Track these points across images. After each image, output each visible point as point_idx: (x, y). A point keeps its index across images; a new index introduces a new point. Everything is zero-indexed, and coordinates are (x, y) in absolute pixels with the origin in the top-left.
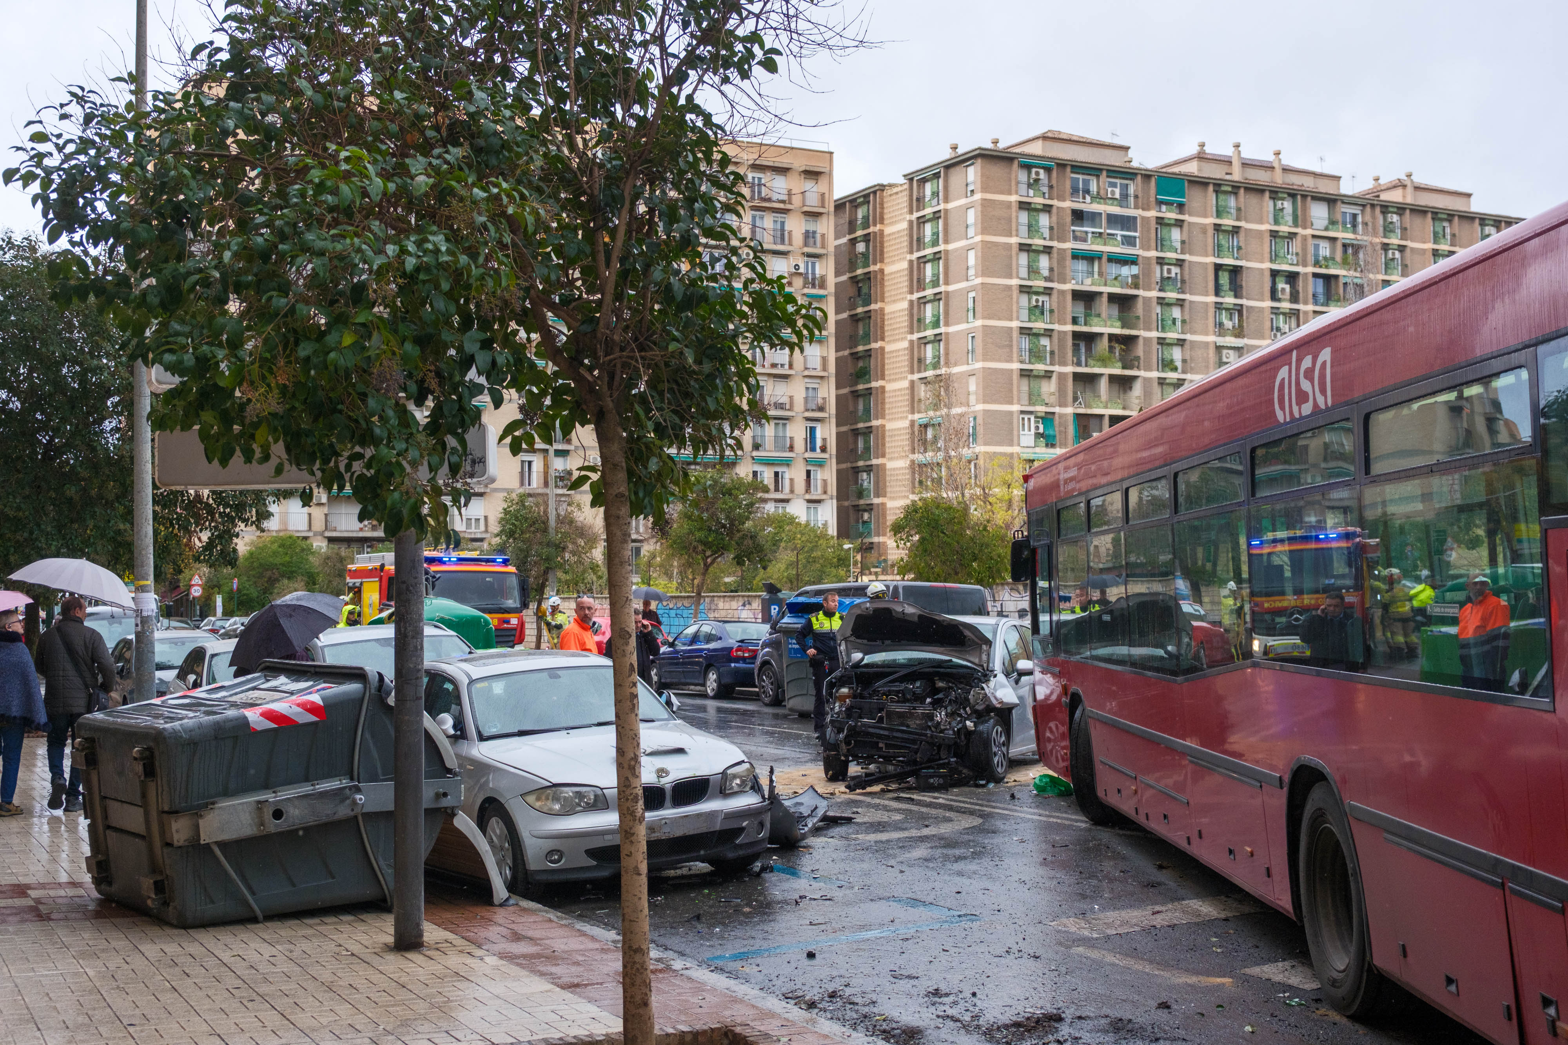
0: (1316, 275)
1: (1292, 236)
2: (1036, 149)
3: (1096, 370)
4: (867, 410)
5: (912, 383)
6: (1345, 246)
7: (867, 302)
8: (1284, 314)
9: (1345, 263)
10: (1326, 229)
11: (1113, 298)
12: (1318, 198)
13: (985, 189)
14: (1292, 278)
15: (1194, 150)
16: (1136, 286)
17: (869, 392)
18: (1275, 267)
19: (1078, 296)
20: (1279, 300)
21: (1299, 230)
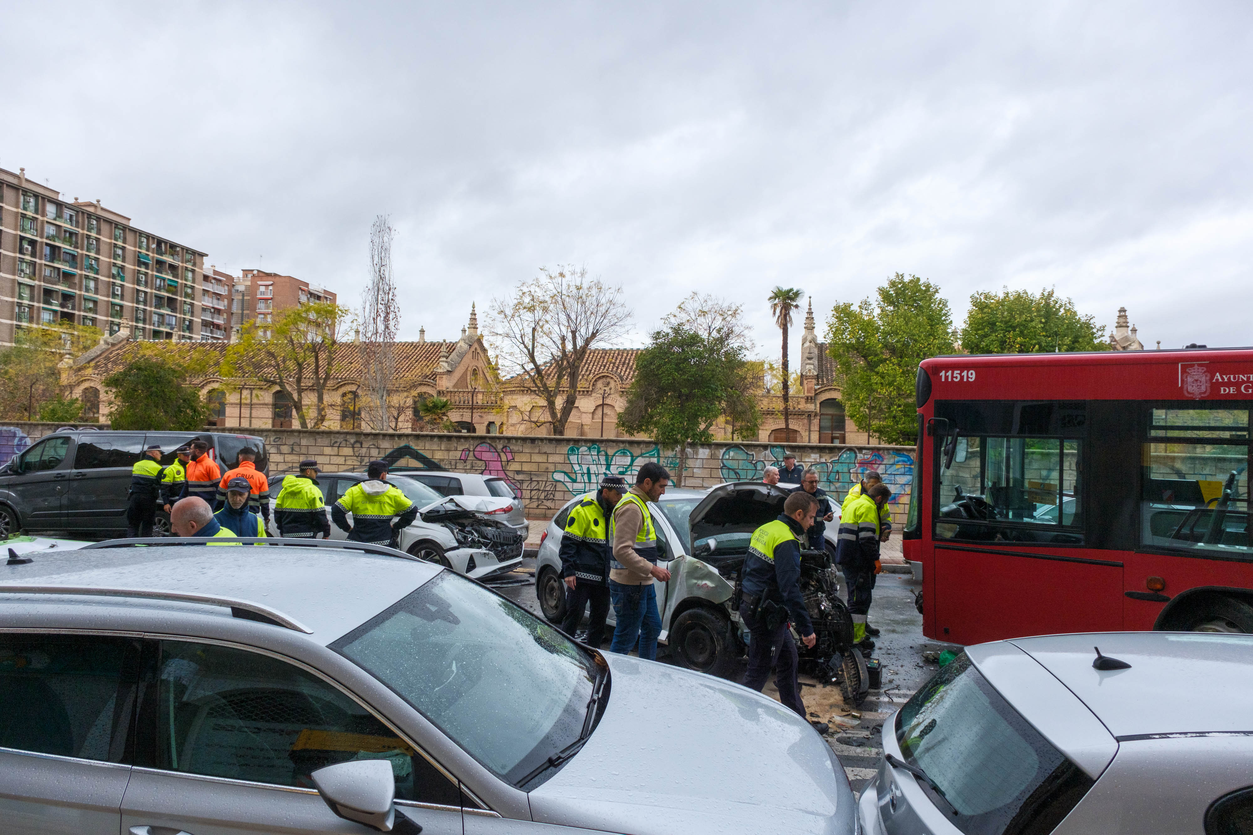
0: (47, 244)
1: (34, 219)
6: (65, 231)
8: (26, 262)
9: (64, 241)
10: (55, 219)
12: (51, 202)
14: (33, 243)
18: (23, 234)
20: (24, 254)
21: (39, 217)
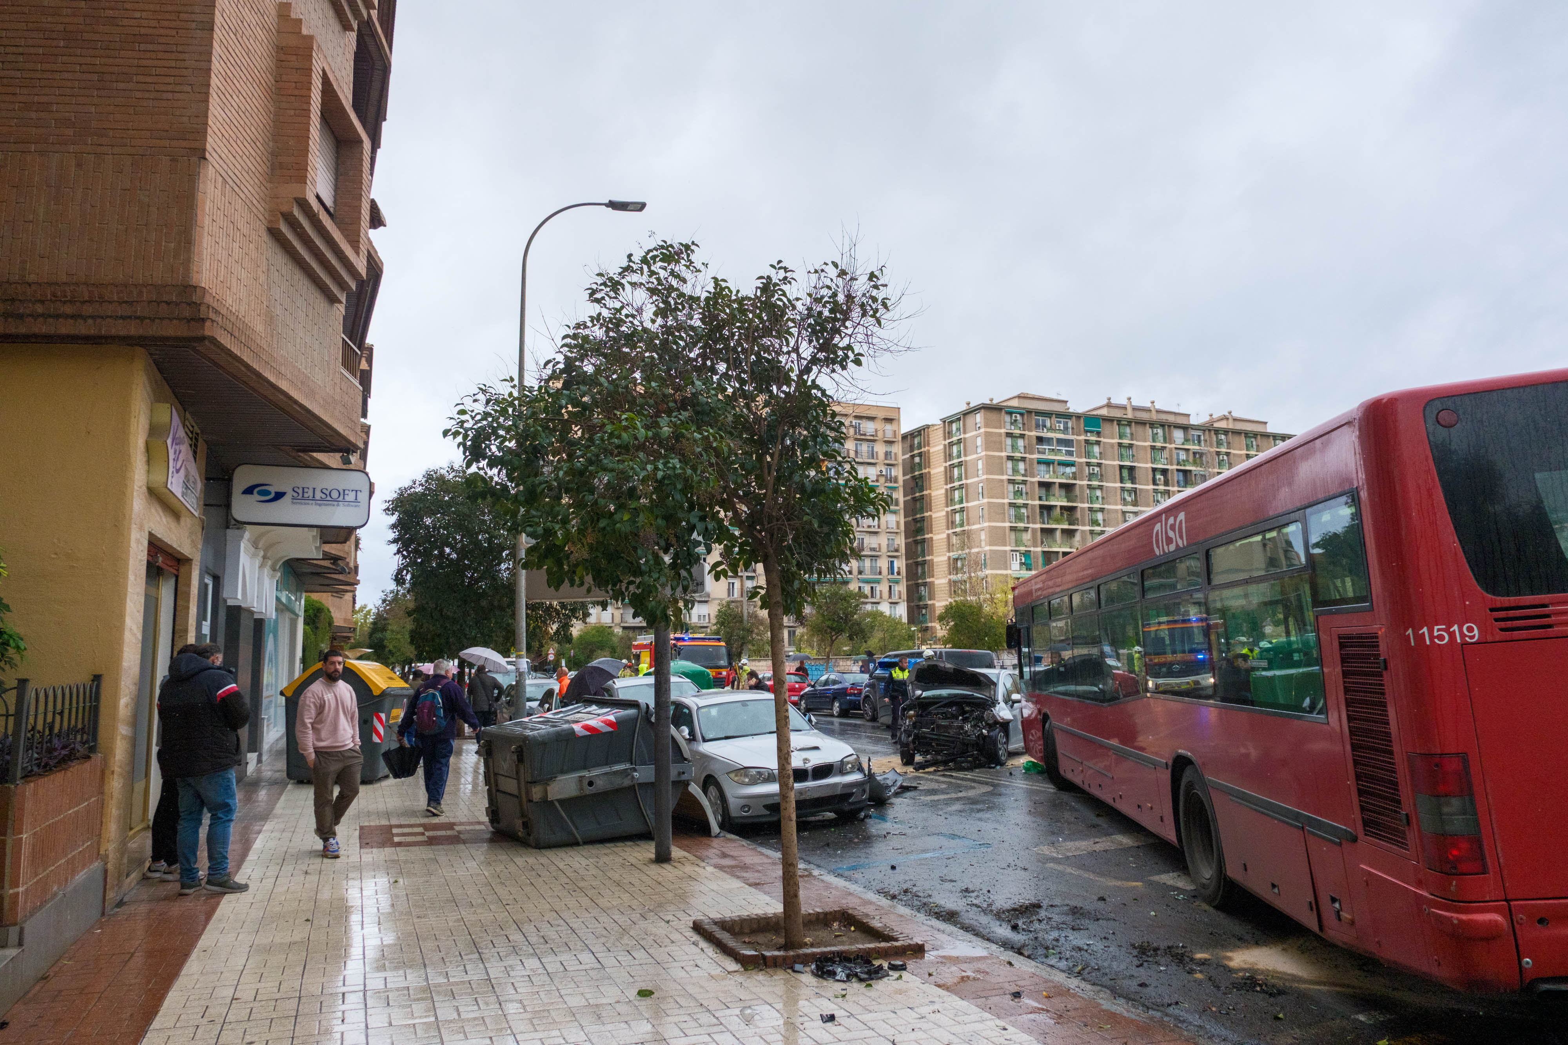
0: (1178, 470)
1: (1163, 448)
2: (1015, 403)
3: (1054, 526)
4: (923, 551)
5: (948, 535)
6: (1194, 453)
7: (922, 490)
8: (1161, 492)
9: (1195, 463)
10: (1183, 444)
11: (1062, 485)
12: (1178, 427)
13: (986, 426)
14: (1164, 472)
15: (1105, 402)
16: (1075, 479)
17: (924, 540)
18: (1155, 466)
19: (1041, 484)
20: (1157, 485)
21: (1167, 445)
